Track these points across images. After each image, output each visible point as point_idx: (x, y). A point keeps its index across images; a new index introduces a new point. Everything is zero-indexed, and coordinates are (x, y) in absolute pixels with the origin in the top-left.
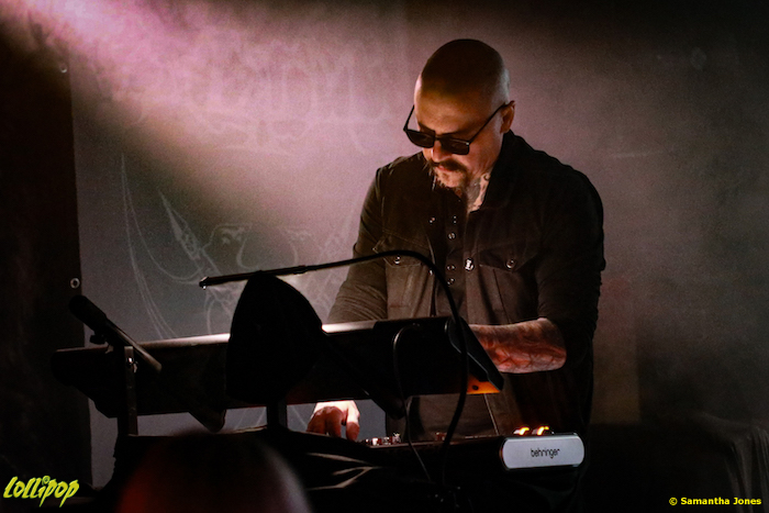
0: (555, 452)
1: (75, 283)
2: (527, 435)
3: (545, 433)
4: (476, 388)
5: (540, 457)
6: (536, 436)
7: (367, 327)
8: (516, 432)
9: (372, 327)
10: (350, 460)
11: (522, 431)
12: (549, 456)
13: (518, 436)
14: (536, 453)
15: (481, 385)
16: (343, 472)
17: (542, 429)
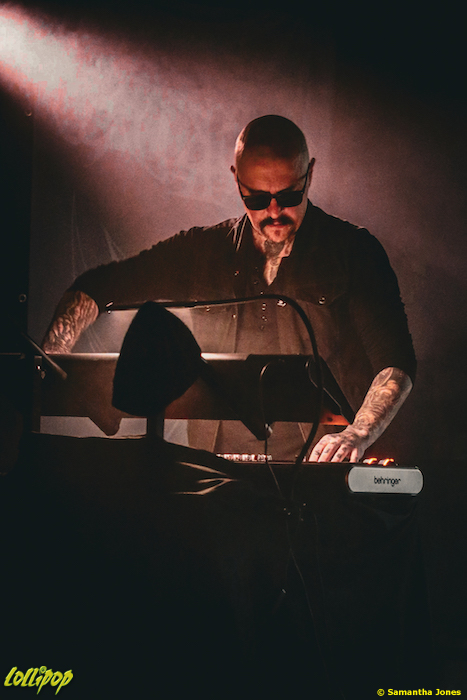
0: (396, 481)
1: (22, 298)
2: (375, 465)
3: (390, 465)
4: (331, 420)
5: (382, 484)
6: (382, 466)
7: (241, 358)
8: (366, 461)
9: (245, 358)
10: (213, 471)
11: (370, 461)
12: (390, 485)
13: (366, 465)
14: (379, 481)
15: (333, 417)
16: (206, 481)
17: (387, 461)
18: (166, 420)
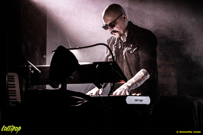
0: (142, 100)
1: (45, 57)
2: (135, 95)
3: (140, 95)
4: (120, 82)
5: (137, 101)
6: (137, 96)
8: (132, 95)
9: (93, 63)
10: (82, 99)
12: (140, 101)
13: (133, 96)
14: (136, 100)
16: (79, 102)
17: (139, 94)
18: (67, 85)
